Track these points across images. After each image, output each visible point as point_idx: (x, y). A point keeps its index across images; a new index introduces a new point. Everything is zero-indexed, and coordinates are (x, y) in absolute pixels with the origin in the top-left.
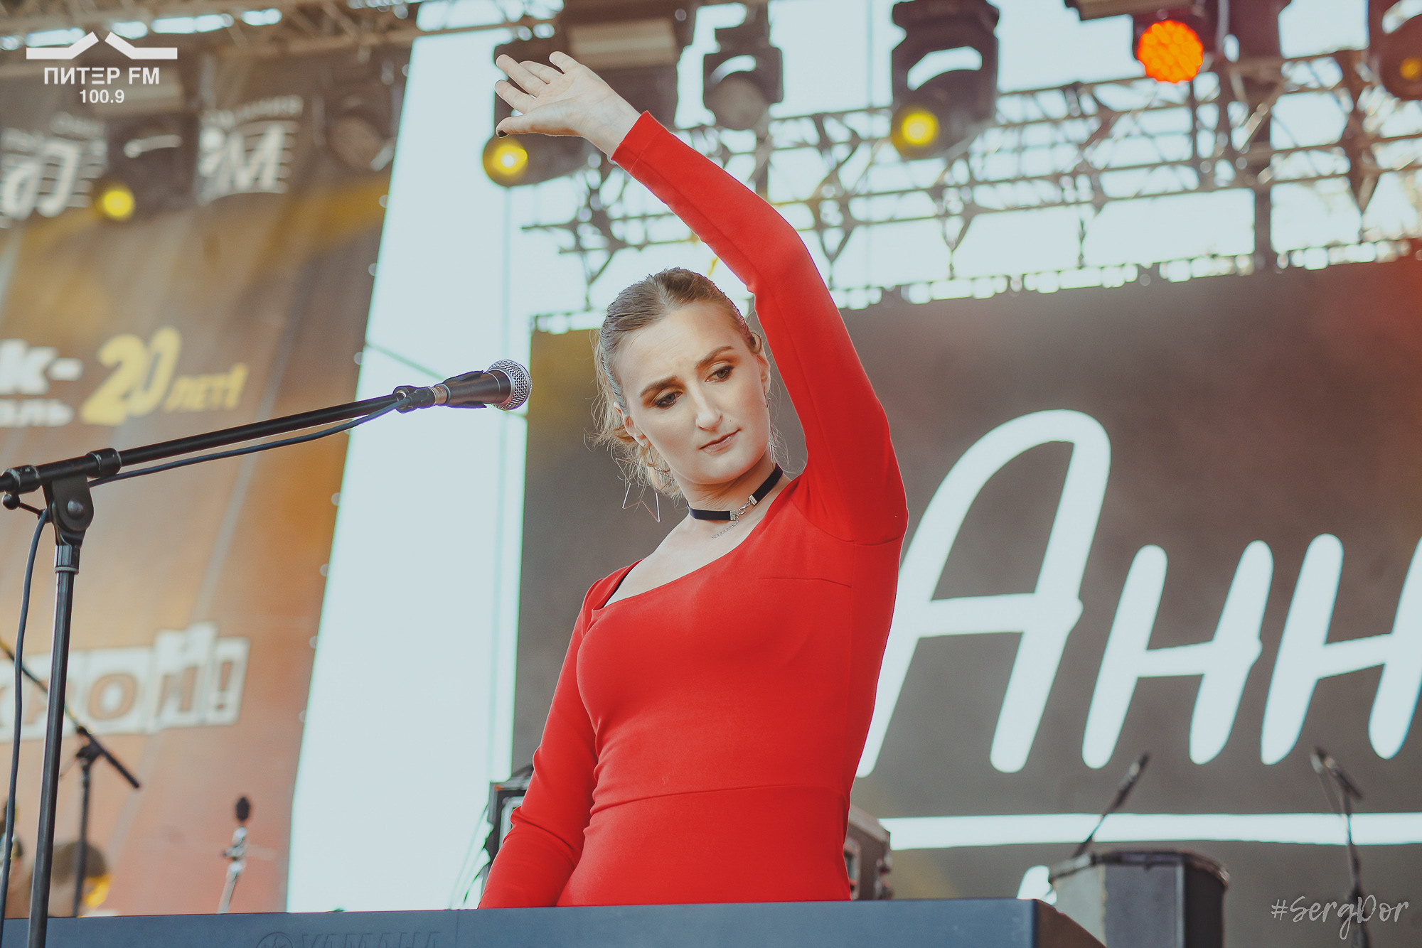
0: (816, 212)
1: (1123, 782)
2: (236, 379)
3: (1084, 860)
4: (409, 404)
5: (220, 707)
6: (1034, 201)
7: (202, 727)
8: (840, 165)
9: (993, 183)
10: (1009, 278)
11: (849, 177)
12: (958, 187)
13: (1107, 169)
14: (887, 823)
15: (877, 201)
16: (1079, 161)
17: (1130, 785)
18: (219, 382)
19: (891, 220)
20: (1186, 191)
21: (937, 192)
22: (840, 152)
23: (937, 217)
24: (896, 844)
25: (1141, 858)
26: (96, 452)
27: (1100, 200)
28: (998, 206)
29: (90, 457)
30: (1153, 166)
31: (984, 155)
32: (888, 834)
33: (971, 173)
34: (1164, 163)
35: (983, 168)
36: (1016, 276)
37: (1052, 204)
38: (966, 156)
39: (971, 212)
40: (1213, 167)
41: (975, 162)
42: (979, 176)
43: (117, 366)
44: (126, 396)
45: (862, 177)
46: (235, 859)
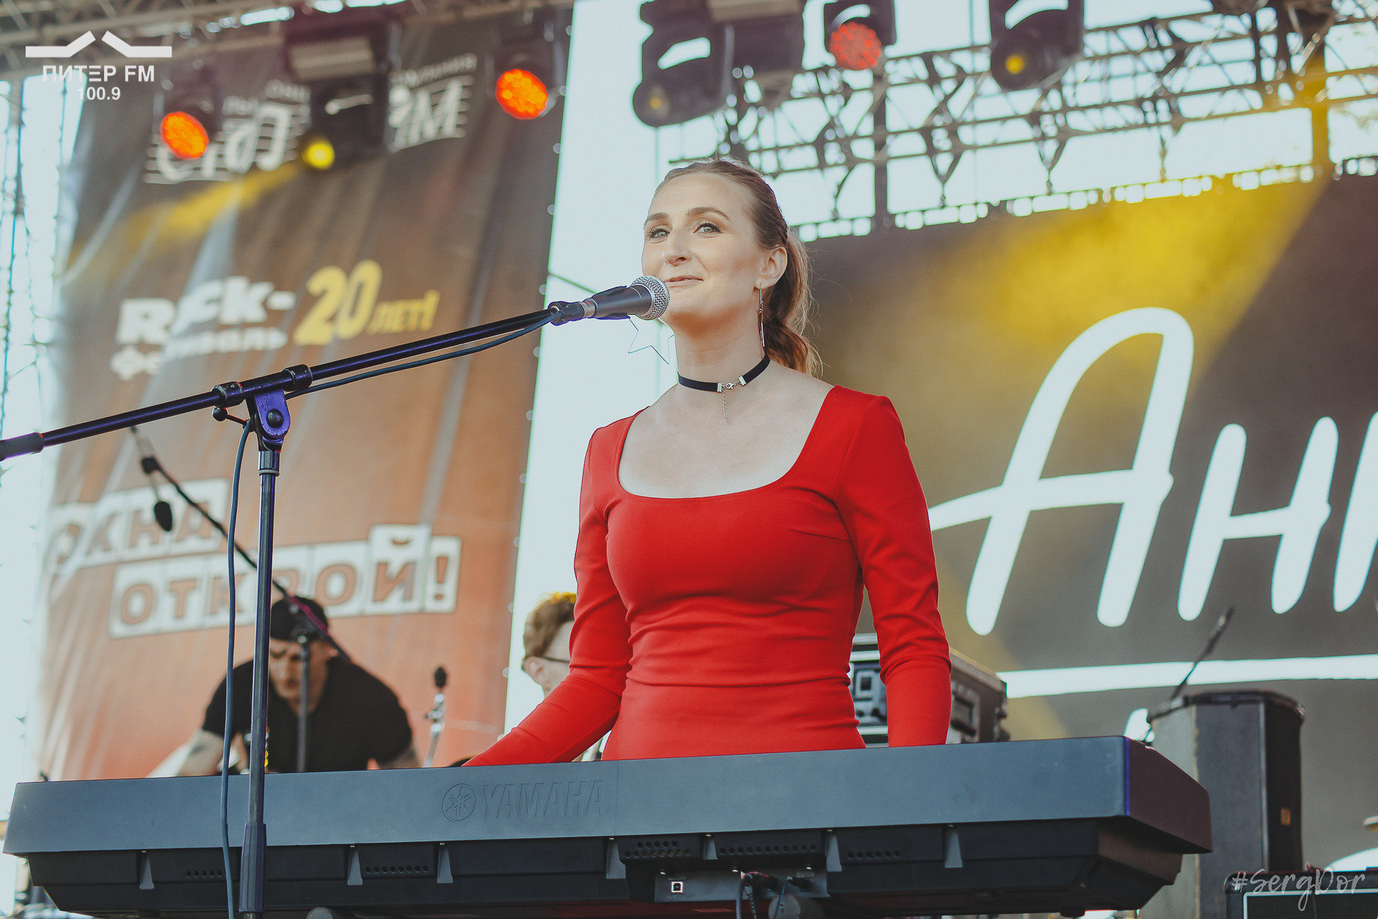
0: (928, 139)
1: (1213, 633)
2: (430, 303)
3: (1178, 702)
4: (562, 318)
5: (439, 597)
6: (1120, 123)
7: (422, 613)
8: (948, 97)
9: (1083, 109)
10: (1100, 192)
11: (956, 107)
12: (1053, 113)
13: (1183, 93)
14: (1003, 676)
15: (981, 128)
16: (1158, 86)
17: (1219, 634)
18: (415, 307)
19: (995, 144)
20: (1252, 111)
21: (1034, 118)
22: (948, 86)
23: (1035, 140)
24: (1011, 693)
25: (1228, 698)
26: (291, 369)
27: (1177, 121)
28: (1090, 128)
29: (285, 374)
30: (1223, 90)
31: (1075, 84)
32: (1004, 684)
33: (1064, 101)
34: (1232, 87)
35: (1074, 94)
36: (1106, 189)
37: (1135, 126)
38: (1059, 86)
39: (1064, 135)
40: (1276, 89)
41: (1067, 91)
42: (1071, 103)
43: (323, 294)
44: (332, 319)
45: (967, 106)
46: (435, 721)
